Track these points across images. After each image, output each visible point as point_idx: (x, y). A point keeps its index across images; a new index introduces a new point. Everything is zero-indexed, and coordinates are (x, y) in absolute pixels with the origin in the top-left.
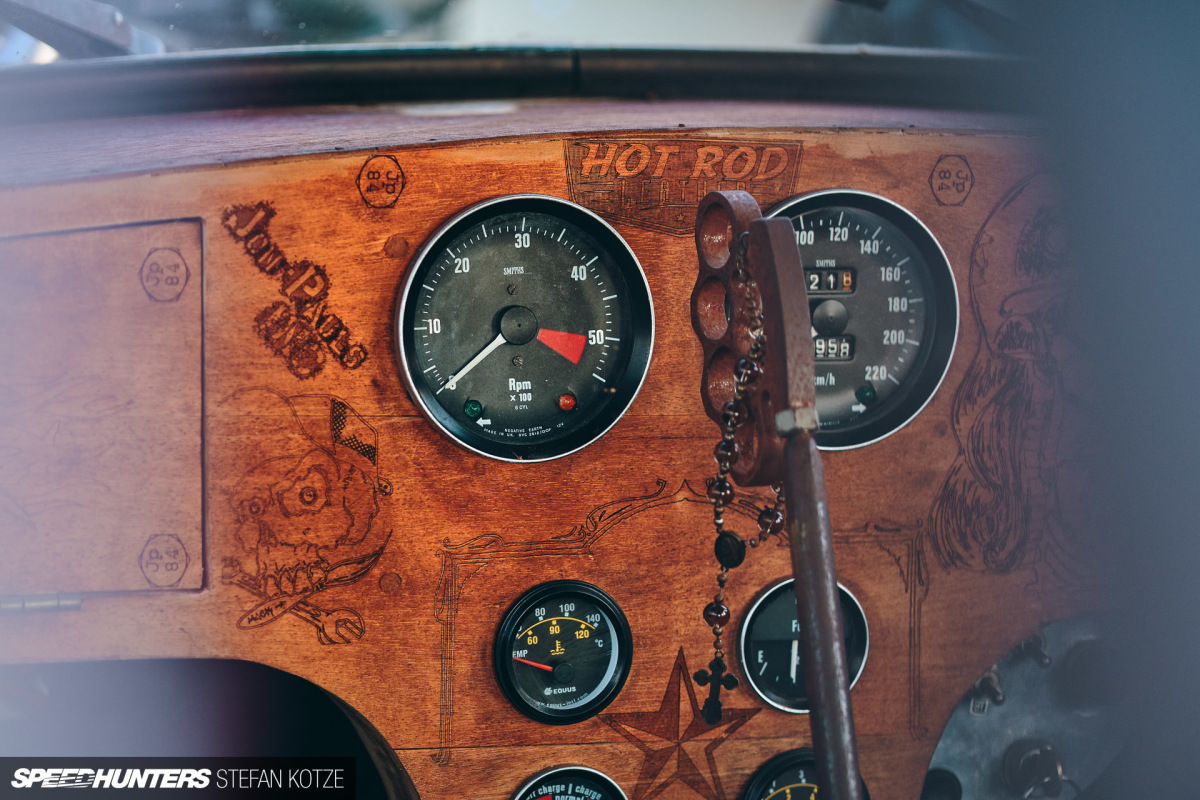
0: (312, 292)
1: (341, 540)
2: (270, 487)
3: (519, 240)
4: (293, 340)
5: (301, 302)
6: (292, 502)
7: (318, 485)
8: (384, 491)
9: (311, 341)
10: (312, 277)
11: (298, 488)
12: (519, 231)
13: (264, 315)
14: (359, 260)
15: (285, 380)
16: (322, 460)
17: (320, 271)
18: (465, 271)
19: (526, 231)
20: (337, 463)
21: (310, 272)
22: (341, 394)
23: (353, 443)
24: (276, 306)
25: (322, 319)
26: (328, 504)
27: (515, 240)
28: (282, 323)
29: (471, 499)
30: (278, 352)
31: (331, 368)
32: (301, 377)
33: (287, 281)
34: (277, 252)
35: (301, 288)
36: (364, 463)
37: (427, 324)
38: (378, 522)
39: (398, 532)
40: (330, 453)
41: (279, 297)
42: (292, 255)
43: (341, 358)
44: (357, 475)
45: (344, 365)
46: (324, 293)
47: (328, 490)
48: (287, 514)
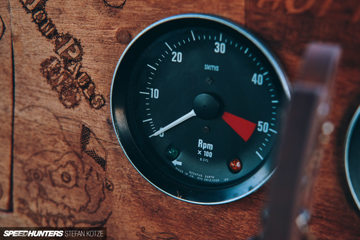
0: (74, 55)
1: (83, 208)
2: (46, 167)
3: (218, 47)
4: (62, 83)
5: (68, 61)
6: (57, 178)
7: (72, 173)
8: (108, 187)
9: (73, 86)
10: (73, 45)
11: (61, 171)
12: (218, 40)
13: (45, 64)
14: (101, 41)
15: (57, 106)
16: (75, 159)
17: (77, 42)
18: (178, 61)
19: (223, 41)
20: (83, 164)
21: (71, 42)
22: (88, 123)
23: (92, 154)
24: (52, 59)
25: (79, 74)
26: (76, 185)
27: (215, 47)
28: (56, 71)
29: (160, 208)
30: (54, 88)
31: (83, 105)
32: (66, 107)
33: (58, 45)
34: (52, 25)
35: (66, 51)
36: (98, 168)
37: (150, 91)
38: (104, 205)
39: (115, 214)
40: (80, 157)
41: (53, 54)
42: (61, 28)
43: (90, 100)
44: (94, 174)
45: (91, 105)
46: (80, 58)
47: (77, 177)
48: (54, 184)
